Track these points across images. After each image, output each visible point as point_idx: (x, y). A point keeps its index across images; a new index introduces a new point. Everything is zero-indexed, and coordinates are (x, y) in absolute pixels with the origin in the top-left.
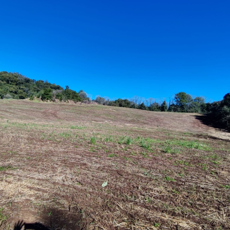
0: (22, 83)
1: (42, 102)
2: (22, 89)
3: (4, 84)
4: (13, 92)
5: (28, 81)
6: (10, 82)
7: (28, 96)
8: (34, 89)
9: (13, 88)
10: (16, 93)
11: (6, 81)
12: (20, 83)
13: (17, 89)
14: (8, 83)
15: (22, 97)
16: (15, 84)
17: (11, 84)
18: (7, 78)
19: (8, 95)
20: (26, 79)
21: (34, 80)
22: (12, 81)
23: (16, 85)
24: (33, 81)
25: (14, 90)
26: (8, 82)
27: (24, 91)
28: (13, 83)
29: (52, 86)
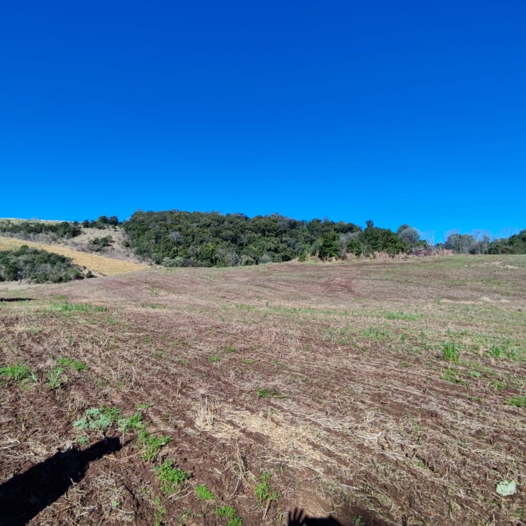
0: (285, 231)
1: (320, 263)
2: (286, 241)
3: (259, 238)
4: (272, 250)
5: (293, 225)
6: (267, 233)
7: (295, 253)
8: (305, 238)
9: (272, 242)
10: (276, 251)
11: (261, 232)
12: (281, 231)
13: (278, 243)
14: (264, 235)
15: (286, 256)
16: (274, 235)
17: (268, 236)
18: (263, 227)
19: (266, 256)
20: (290, 223)
21: (303, 221)
22: (269, 231)
23: (276, 236)
24: (302, 223)
25: (273, 247)
26: (263, 232)
27: (289, 246)
28: (271, 234)
29: (337, 227)
